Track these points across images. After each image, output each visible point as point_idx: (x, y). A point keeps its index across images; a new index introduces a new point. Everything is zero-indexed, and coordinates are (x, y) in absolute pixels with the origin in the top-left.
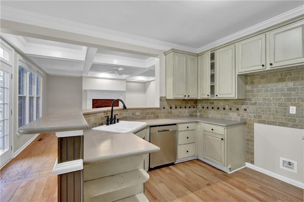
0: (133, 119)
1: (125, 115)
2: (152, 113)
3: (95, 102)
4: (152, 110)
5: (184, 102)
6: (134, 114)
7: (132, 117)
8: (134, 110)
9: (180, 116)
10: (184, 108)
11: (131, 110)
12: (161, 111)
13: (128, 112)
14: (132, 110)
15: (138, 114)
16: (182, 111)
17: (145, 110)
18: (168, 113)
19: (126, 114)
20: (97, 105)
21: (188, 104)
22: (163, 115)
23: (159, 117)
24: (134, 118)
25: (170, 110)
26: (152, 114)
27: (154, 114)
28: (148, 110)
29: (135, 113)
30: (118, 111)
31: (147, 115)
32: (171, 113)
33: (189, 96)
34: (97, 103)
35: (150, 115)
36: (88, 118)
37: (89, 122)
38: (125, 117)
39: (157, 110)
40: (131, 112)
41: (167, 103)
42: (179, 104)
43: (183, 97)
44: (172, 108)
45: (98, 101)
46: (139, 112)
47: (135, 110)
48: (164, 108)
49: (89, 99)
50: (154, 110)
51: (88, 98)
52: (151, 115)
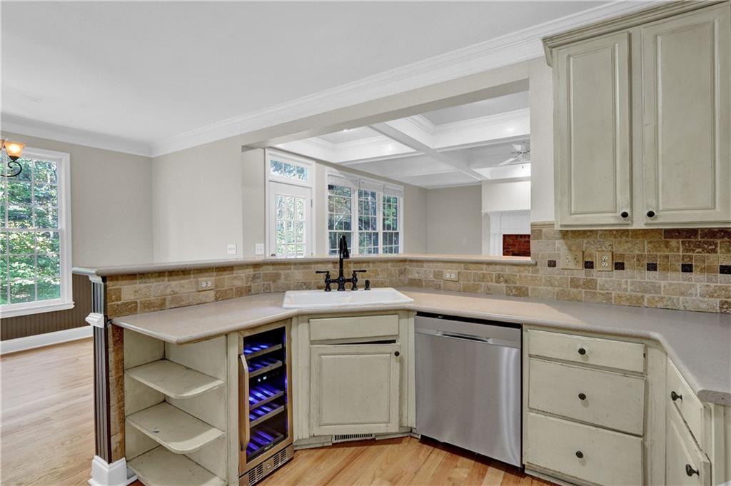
0: (437, 289)
1: (417, 275)
2: (499, 276)
3: (511, 241)
4: (498, 267)
5: (673, 243)
6: (439, 275)
7: (435, 283)
8: (439, 264)
9: (646, 303)
10: (676, 270)
11: (431, 264)
12: (537, 271)
13: (423, 267)
14: (436, 264)
15: (450, 274)
16: (663, 283)
17: (473, 266)
18: (574, 283)
19: (418, 273)
20: (516, 250)
21: (714, 251)
22: (550, 288)
23: (530, 294)
24: (440, 285)
25: (581, 274)
26: (498, 282)
27: (506, 281)
28: (484, 267)
29: (442, 272)
30: (389, 264)
31: (479, 281)
32: (590, 284)
33: (651, 214)
34: (517, 244)
35: (490, 283)
36: (286, 271)
37: (289, 279)
38: (415, 279)
39: (522, 269)
40: (433, 270)
41: (565, 247)
42: (637, 252)
43: (613, 221)
44: (596, 264)
45: (519, 239)
46: (455, 271)
47: (442, 264)
48: (552, 264)
49: (495, 235)
50: (507, 268)
51: (492, 231)
52: (494, 284)
